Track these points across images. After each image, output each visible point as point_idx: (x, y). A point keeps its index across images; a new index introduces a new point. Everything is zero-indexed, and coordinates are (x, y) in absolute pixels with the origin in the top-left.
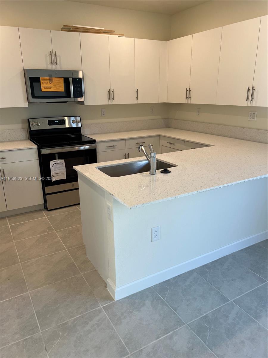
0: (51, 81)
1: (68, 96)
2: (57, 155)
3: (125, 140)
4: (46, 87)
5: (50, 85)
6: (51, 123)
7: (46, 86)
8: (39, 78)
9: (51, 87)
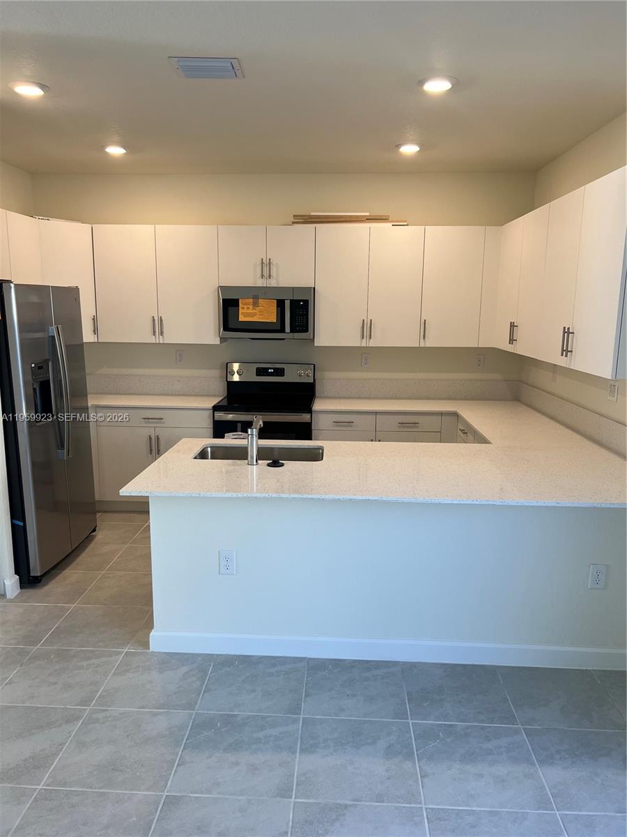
0: (255, 304)
1: (282, 330)
2: (239, 425)
3: (376, 413)
4: (246, 315)
5: (254, 311)
6: (261, 372)
7: (246, 313)
8: (238, 300)
9: (254, 315)
